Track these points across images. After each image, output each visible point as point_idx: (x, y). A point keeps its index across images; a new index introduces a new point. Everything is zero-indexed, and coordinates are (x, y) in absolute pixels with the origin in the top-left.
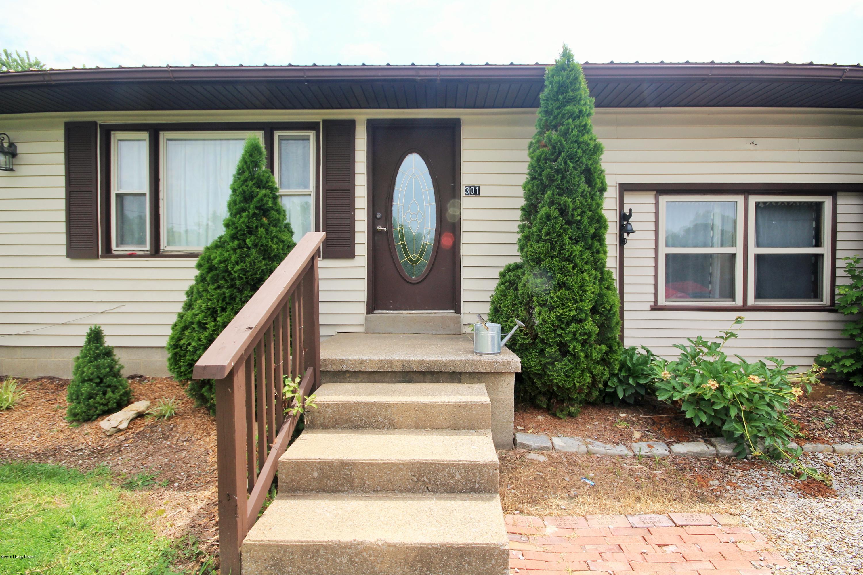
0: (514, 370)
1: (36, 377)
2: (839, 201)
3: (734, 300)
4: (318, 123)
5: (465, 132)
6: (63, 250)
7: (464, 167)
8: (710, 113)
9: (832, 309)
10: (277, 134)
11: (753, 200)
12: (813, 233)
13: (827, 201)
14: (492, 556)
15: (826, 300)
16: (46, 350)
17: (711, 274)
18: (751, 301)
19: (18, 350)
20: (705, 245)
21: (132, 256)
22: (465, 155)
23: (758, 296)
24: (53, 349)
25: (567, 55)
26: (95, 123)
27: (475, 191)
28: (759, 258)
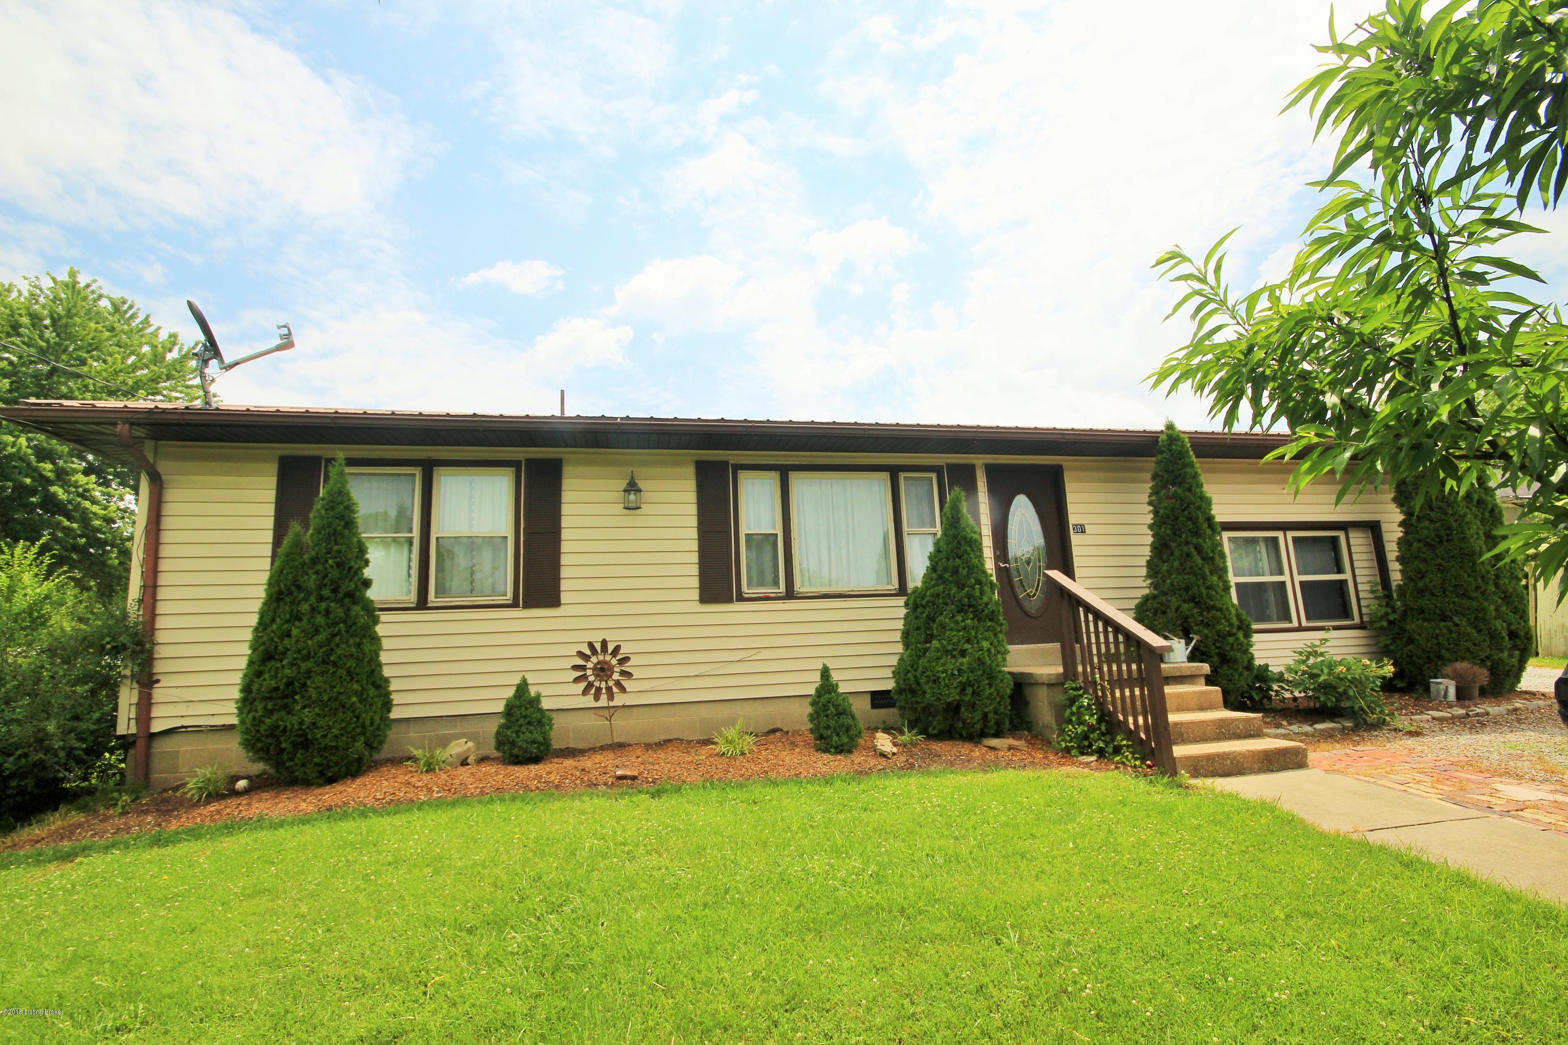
0: (1205, 673)
1: (656, 740)
2: (1351, 535)
3: (1291, 622)
4: (942, 466)
5: (1067, 477)
6: (695, 595)
7: (1071, 508)
8: (1249, 464)
9: (1361, 626)
10: (902, 476)
11: (1290, 534)
12: (1334, 562)
13: (1341, 535)
14: (1299, 753)
15: (1357, 620)
16: (668, 707)
17: (1267, 600)
18: (1304, 623)
19: (635, 709)
20: (1258, 575)
21: (767, 598)
22: (1070, 497)
23: (1308, 618)
24: (677, 706)
25: (1170, 427)
26: (727, 462)
27: (1081, 529)
28: (1302, 583)
